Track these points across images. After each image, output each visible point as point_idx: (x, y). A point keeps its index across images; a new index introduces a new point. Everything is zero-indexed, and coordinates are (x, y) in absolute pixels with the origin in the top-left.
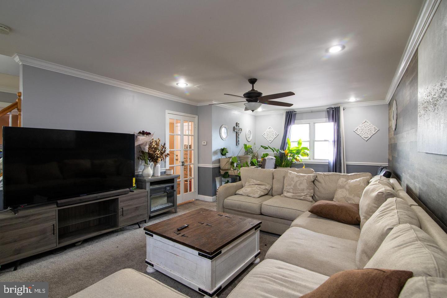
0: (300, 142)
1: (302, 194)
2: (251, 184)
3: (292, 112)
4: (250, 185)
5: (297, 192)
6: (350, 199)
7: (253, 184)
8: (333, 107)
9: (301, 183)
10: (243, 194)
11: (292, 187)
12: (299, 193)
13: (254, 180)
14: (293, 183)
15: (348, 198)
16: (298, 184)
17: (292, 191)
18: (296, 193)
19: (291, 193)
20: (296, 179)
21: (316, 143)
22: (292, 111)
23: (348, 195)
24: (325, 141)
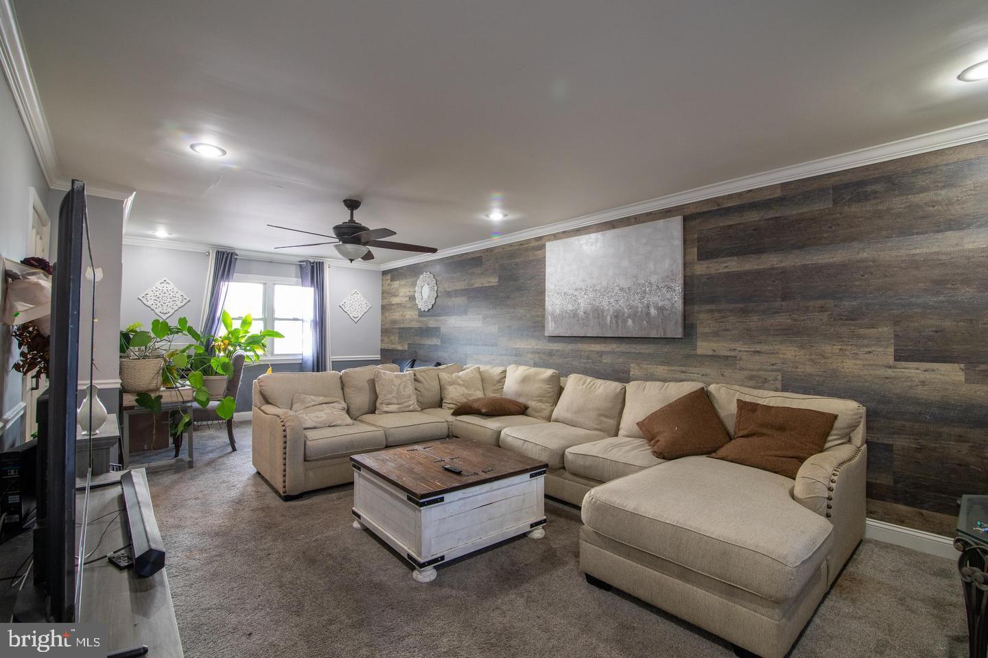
0: (249, 320)
1: (410, 402)
2: (310, 404)
3: (232, 254)
4: (308, 407)
5: (403, 401)
6: (470, 395)
7: (314, 403)
8: (312, 261)
9: (405, 387)
10: (318, 425)
11: (394, 394)
12: (406, 402)
13: (313, 397)
14: (395, 389)
15: (467, 394)
16: (401, 388)
17: (396, 402)
18: (403, 403)
19: (394, 404)
20: (397, 382)
21: (276, 322)
22: (232, 251)
23: (466, 391)
24: (295, 319)
